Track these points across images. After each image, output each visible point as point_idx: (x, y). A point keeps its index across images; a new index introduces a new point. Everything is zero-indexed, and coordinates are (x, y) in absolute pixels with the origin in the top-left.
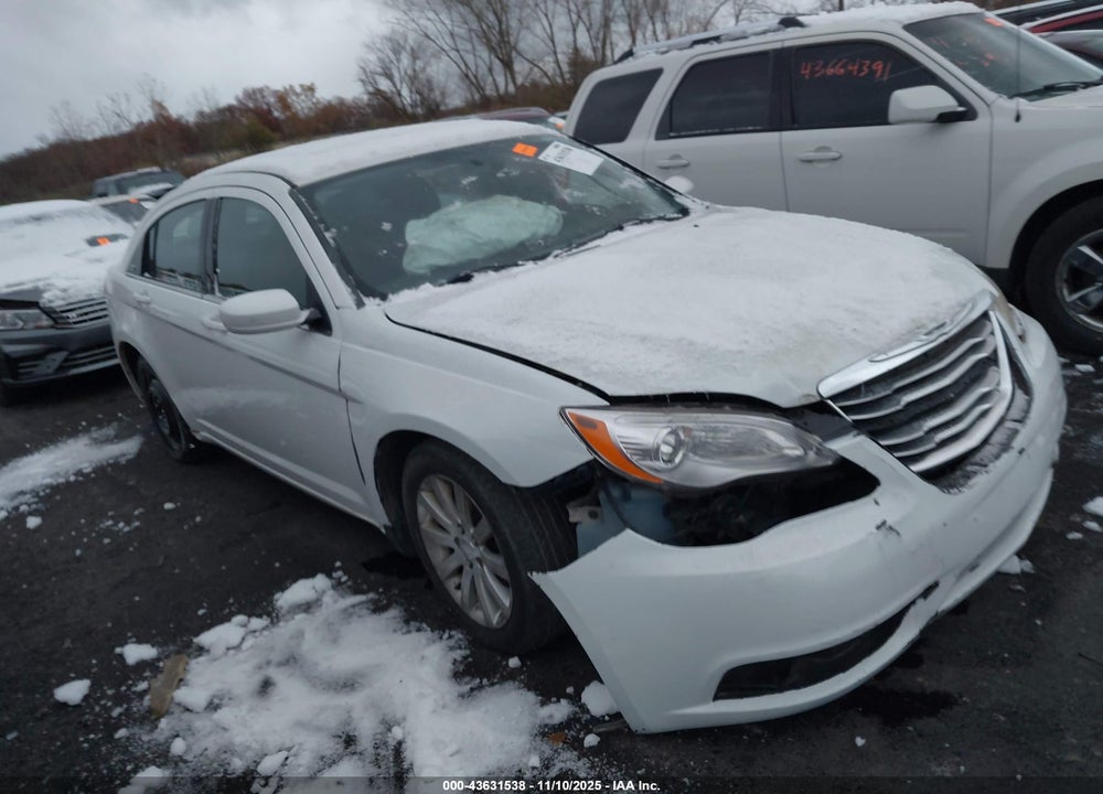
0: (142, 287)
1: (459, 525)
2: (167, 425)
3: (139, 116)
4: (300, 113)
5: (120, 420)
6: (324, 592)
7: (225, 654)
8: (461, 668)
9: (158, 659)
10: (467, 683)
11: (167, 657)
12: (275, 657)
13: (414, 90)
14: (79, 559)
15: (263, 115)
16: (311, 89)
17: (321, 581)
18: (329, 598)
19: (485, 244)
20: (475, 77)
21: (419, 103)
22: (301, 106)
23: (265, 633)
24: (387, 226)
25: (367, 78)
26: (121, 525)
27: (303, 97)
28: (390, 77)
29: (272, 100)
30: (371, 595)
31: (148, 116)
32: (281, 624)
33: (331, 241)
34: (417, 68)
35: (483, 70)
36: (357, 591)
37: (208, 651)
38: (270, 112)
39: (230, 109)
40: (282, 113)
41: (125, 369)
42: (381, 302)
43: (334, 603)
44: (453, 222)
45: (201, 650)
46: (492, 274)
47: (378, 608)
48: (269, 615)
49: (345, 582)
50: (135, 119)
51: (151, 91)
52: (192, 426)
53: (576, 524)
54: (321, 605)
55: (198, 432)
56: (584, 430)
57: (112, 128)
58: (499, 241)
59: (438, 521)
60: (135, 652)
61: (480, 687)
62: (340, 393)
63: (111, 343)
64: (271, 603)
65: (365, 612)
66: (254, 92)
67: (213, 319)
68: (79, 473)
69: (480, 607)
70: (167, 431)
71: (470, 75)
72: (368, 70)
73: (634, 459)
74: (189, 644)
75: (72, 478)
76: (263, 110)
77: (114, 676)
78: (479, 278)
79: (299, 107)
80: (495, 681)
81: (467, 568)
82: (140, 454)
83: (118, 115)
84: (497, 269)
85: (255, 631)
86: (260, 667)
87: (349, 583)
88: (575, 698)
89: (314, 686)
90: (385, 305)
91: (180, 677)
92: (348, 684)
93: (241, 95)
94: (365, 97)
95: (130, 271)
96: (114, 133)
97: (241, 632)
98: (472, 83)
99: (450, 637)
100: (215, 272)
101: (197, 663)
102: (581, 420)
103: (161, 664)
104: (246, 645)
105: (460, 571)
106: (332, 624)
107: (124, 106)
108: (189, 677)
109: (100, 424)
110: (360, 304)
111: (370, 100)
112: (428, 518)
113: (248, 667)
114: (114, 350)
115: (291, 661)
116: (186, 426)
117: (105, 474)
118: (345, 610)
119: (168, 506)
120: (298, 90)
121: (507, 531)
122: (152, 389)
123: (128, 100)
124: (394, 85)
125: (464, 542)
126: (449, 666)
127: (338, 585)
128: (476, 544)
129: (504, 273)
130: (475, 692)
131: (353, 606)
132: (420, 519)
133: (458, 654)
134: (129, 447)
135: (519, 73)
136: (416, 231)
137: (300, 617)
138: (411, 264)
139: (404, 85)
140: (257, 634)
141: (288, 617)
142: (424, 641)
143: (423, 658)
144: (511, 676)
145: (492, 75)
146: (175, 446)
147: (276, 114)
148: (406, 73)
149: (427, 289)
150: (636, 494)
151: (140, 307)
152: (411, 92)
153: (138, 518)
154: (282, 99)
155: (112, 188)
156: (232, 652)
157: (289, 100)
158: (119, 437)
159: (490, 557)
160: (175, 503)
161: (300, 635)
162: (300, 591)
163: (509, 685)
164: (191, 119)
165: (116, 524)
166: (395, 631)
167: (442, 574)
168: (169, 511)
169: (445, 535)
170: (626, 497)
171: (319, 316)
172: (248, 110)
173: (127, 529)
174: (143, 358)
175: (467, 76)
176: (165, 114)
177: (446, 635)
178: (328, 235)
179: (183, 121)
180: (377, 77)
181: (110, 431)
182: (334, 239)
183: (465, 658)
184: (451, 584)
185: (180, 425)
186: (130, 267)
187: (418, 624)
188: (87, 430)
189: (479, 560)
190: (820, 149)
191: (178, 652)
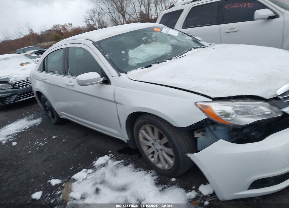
0: (43, 75)
1: (154, 139)
2: (51, 114)
3: (26, 33)
4: (69, 31)
5: (34, 113)
6: (108, 160)
7: (83, 181)
8: (157, 182)
9: (61, 184)
10: (161, 187)
11: (64, 183)
12: (98, 181)
13: (99, 23)
14: (30, 154)
15: (59, 32)
16: (71, 24)
17: (106, 157)
18: (110, 162)
19: (153, 56)
20: (115, 19)
21: (100, 27)
22: (69, 29)
23: (93, 174)
24: (123, 52)
25: (87, 21)
26: (41, 143)
27: (69, 27)
28: (93, 20)
29: (61, 28)
30: (123, 161)
31: (28, 33)
32: (97, 171)
33: (108, 57)
34: (100, 18)
35: (117, 18)
36: (118, 160)
37: (77, 180)
38: (60, 31)
39: (50, 30)
40: (64, 31)
41: (37, 99)
42: (125, 74)
43: (112, 164)
44: (142, 50)
45: (74, 180)
46: (157, 64)
47: (126, 165)
48: (93, 168)
49: (114, 157)
50: (25, 34)
51: (29, 26)
52: (59, 114)
53: (197, 138)
54: (108, 165)
55: (61, 116)
56: (204, 109)
57: (18, 37)
58: (157, 55)
59: (146, 138)
60: (54, 182)
61: (165, 188)
62: (115, 102)
63: (32, 91)
64: (92, 164)
65: (122, 166)
66: (56, 26)
67: (69, 82)
68: (25, 129)
69: (161, 163)
70: (50, 116)
71: (114, 19)
72: (87, 19)
73: (221, 117)
74: (70, 179)
75: (23, 130)
76: (59, 31)
77: (49, 190)
78: (154, 66)
79: (68, 29)
80: (169, 185)
81: (156, 152)
82: (42, 122)
83: (20, 33)
84: (159, 63)
85: (90, 173)
86: (94, 185)
87: (115, 157)
88: (197, 190)
89: (113, 190)
90: (127, 75)
91: (70, 189)
92: (123, 189)
93: (53, 27)
94: (86, 26)
95: (39, 70)
96: (19, 38)
97: (86, 174)
98: (114, 21)
99: (151, 173)
100: (68, 69)
101: (74, 184)
102: (202, 106)
103: (63, 185)
104: (88, 178)
105: (153, 153)
106: (113, 170)
107: (21, 31)
108: (73, 189)
109: (29, 115)
110: (120, 75)
111: (87, 27)
112: (142, 137)
113: (91, 184)
114: (33, 93)
115: (103, 182)
116: (57, 114)
117: (32, 129)
118: (116, 165)
119: (54, 137)
120: (68, 25)
121: (174, 141)
122: (46, 104)
123: (23, 29)
124: (94, 22)
125: (156, 144)
126: (153, 182)
127: (111, 158)
128: (160, 145)
129: (161, 64)
130: (164, 189)
131: (118, 164)
132: (140, 138)
133: (155, 178)
134: (38, 121)
135: (127, 18)
136: (132, 53)
137: (103, 168)
138: (132, 63)
139: (96, 22)
140: (91, 174)
141: (99, 168)
142: (143, 174)
143: (145, 179)
144: (173, 184)
145: (120, 19)
146: (53, 120)
147: (62, 31)
148: (97, 19)
149: (139, 70)
150: (218, 128)
151: (43, 81)
152: (99, 24)
153: (46, 141)
154: (64, 27)
155: (21, 51)
156: (84, 180)
157: (66, 28)
158: (35, 118)
159: (166, 149)
160: (56, 136)
161: (104, 174)
162: (101, 160)
163: (174, 187)
164: (39, 33)
165: (40, 143)
166: (133, 171)
167: (146, 154)
168: (54, 138)
169: (149, 142)
170: (215, 129)
171: (106, 79)
172: (55, 30)
173: (43, 144)
174: (43, 95)
175: (113, 19)
176: (32, 32)
177: (149, 172)
178: (106, 55)
179: (37, 34)
180: (89, 20)
181: (32, 116)
182: (108, 56)
183: (158, 179)
184: (150, 157)
185: (55, 113)
186: (39, 69)
187: (140, 169)
188: (25, 117)
189: (160, 149)
190: (231, 29)
191: (67, 181)
